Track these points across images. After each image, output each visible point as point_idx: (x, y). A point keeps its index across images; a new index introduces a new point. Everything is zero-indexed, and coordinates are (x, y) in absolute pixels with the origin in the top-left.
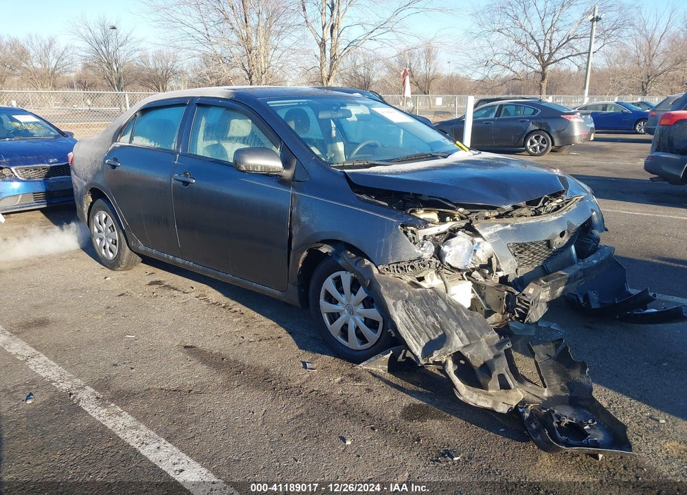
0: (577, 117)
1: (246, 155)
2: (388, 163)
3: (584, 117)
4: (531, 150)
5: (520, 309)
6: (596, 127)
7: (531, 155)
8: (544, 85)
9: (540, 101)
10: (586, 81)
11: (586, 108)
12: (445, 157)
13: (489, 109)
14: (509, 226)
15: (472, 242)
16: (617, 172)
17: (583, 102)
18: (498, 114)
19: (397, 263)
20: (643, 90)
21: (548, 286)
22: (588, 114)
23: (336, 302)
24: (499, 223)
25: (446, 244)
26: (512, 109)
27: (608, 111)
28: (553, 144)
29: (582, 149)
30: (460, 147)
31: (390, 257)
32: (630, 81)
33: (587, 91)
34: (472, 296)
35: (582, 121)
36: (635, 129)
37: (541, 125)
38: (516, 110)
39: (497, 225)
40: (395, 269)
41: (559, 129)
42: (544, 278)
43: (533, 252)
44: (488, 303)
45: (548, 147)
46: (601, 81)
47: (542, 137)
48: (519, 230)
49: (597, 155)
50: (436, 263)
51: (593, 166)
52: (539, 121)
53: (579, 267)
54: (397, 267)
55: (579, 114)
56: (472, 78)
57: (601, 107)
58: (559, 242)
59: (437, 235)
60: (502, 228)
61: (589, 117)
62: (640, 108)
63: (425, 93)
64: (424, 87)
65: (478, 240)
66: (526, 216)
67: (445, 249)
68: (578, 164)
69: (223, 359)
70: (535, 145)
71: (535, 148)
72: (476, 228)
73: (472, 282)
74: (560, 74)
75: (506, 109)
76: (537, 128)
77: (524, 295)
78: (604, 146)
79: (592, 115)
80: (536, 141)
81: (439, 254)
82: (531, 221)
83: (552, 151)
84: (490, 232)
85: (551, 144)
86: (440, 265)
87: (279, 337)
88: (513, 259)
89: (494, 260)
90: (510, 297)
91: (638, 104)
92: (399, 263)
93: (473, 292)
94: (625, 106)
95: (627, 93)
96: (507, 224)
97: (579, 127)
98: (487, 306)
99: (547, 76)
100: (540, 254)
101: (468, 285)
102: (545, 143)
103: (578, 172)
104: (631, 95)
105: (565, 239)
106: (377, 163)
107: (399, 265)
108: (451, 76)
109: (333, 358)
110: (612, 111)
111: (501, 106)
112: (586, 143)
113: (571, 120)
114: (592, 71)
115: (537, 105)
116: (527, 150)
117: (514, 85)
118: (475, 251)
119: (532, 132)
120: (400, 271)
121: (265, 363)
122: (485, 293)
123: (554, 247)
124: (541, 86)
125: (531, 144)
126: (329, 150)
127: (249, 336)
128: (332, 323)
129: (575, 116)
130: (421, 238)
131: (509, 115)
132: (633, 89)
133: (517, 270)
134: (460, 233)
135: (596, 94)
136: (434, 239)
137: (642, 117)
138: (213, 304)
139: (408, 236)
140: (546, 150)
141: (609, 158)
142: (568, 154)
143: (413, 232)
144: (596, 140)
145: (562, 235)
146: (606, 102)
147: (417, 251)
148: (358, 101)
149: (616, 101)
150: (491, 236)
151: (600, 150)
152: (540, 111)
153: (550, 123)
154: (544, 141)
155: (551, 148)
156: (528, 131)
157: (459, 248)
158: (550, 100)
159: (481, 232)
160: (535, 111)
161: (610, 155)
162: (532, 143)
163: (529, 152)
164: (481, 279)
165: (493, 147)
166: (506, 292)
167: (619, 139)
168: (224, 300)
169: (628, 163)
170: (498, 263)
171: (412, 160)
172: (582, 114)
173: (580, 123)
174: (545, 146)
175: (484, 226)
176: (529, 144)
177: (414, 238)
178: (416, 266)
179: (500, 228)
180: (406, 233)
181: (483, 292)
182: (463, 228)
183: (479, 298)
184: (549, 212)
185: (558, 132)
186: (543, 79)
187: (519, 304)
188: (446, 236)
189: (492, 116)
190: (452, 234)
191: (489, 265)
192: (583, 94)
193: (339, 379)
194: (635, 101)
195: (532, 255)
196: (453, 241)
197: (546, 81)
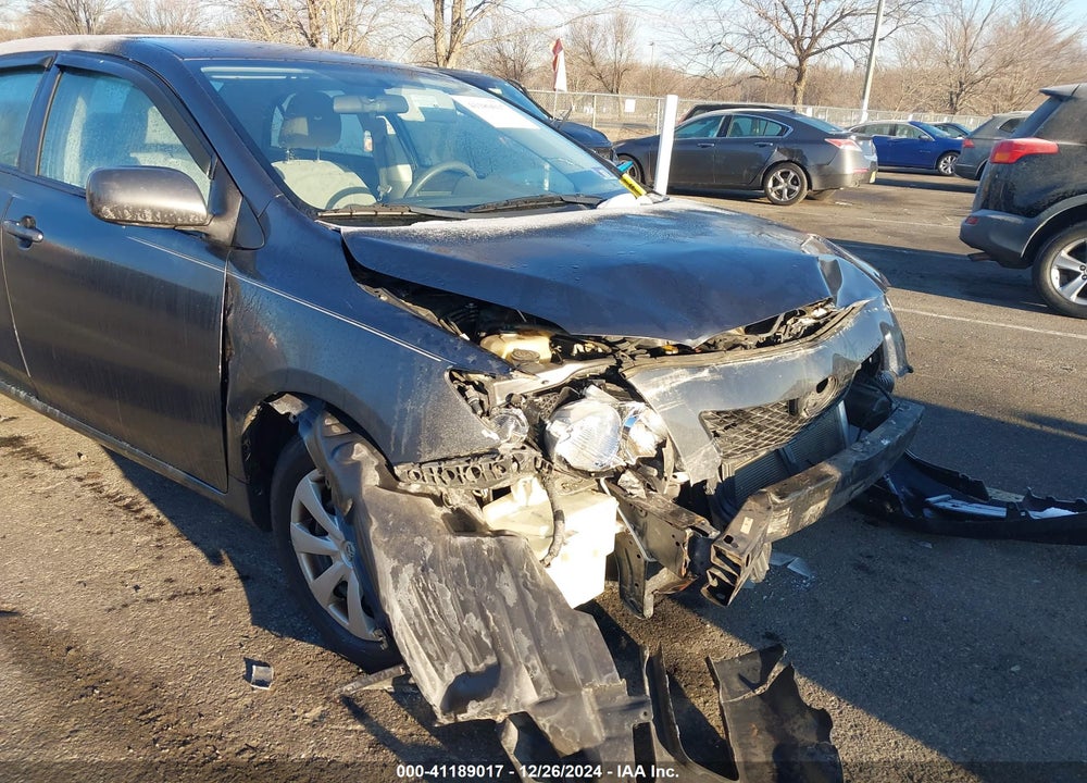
0: (850, 143)
1: (115, 185)
2: (459, 215)
3: (861, 143)
4: (773, 195)
5: (718, 573)
6: (880, 162)
7: (773, 204)
8: (801, 88)
9: (793, 112)
10: (865, 86)
11: (863, 129)
12: (592, 206)
13: (709, 122)
14: (705, 373)
15: (620, 411)
16: (911, 238)
17: (859, 120)
18: (723, 132)
19: (439, 461)
20: (952, 104)
21: (785, 508)
22: (868, 139)
23: (323, 533)
24: (682, 367)
25: (558, 417)
26: (746, 124)
27: (898, 137)
28: (810, 187)
29: (855, 196)
30: (630, 186)
31: (424, 447)
32: (932, 91)
33: (866, 102)
34: (618, 528)
35: (859, 149)
36: (937, 167)
37: (791, 152)
38: (754, 126)
39: (679, 371)
40: (436, 474)
41: (820, 163)
42: (777, 487)
43: (757, 426)
44: (651, 546)
45: (801, 189)
46: (889, 88)
47: (792, 174)
48: (727, 379)
49: (878, 208)
50: (536, 459)
51: (872, 226)
52: (789, 146)
53: (854, 459)
54: (440, 471)
55: (853, 137)
56: (688, 71)
57: (887, 130)
58: (814, 402)
59: (538, 394)
60: (689, 378)
61: (870, 143)
62: (946, 134)
63: (612, 92)
64: (612, 81)
65: (634, 405)
66: (745, 347)
67: (555, 428)
68: (849, 223)
69: (69, 649)
70: (780, 187)
71: (780, 192)
72: (631, 380)
73: (618, 499)
74: (825, 73)
75: (736, 124)
76: (786, 159)
77: (729, 540)
78: (890, 193)
79: (875, 140)
80: (782, 180)
81: (541, 440)
82: (757, 360)
83: (807, 198)
84: (662, 389)
85: (806, 186)
86: (543, 464)
87: (218, 590)
88: (709, 447)
89: (668, 452)
90: (698, 543)
91: (945, 127)
92: (445, 460)
93: (619, 518)
94: (926, 129)
95: (926, 109)
96: (701, 368)
97: (854, 160)
98: (651, 553)
99: (806, 75)
100: (772, 427)
101: (611, 505)
102: (797, 185)
103: (849, 236)
104: (932, 113)
105: (828, 395)
106: (434, 213)
107: (443, 465)
108: (656, 67)
109: (318, 649)
110: (904, 137)
111: (729, 118)
112: (863, 186)
113: (841, 147)
114: (876, 71)
115: (787, 120)
116: (766, 195)
117: (755, 85)
118: (627, 429)
119: (776, 165)
120: (448, 480)
121: (160, 663)
122: (645, 524)
123: (804, 414)
124: (795, 90)
125: (774, 186)
126: (383, 180)
127: (152, 585)
128: (317, 573)
129: (848, 140)
130: (500, 401)
131: (741, 135)
132: (935, 104)
133: (720, 468)
134: (592, 390)
135: (879, 108)
136: (531, 403)
137: (950, 149)
138: (108, 496)
139: (467, 399)
140: (798, 196)
141: (895, 214)
142: (833, 205)
143: (480, 388)
144: (878, 182)
145: (821, 387)
146: (894, 121)
147: (488, 433)
148: (423, 81)
149: (910, 119)
150: (663, 397)
151: (884, 199)
152: (791, 129)
153: (806, 150)
154: (795, 181)
155: (805, 192)
156: (770, 162)
157: (592, 423)
158: (809, 112)
159: (640, 388)
160: (784, 130)
161: (898, 210)
162: (776, 183)
163: (770, 198)
164: (640, 492)
165: (713, 186)
166: (689, 532)
167: (914, 183)
168: (129, 491)
169: (929, 225)
170: (677, 457)
171: (518, 209)
172: (860, 138)
173: (855, 154)
174: (797, 188)
175: (649, 373)
176: (770, 184)
177: (481, 403)
178: (484, 469)
179: (685, 377)
180: (462, 391)
181: (641, 521)
182: (601, 376)
183: (632, 533)
184: (795, 338)
185: (820, 167)
186: (799, 79)
187: (718, 562)
188: (558, 398)
189: (714, 134)
190: (574, 391)
191: (657, 460)
192: (859, 106)
193: (317, 711)
194: (938, 122)
195: (754, 431)
196: (576, 408)
197: (804, 83)
